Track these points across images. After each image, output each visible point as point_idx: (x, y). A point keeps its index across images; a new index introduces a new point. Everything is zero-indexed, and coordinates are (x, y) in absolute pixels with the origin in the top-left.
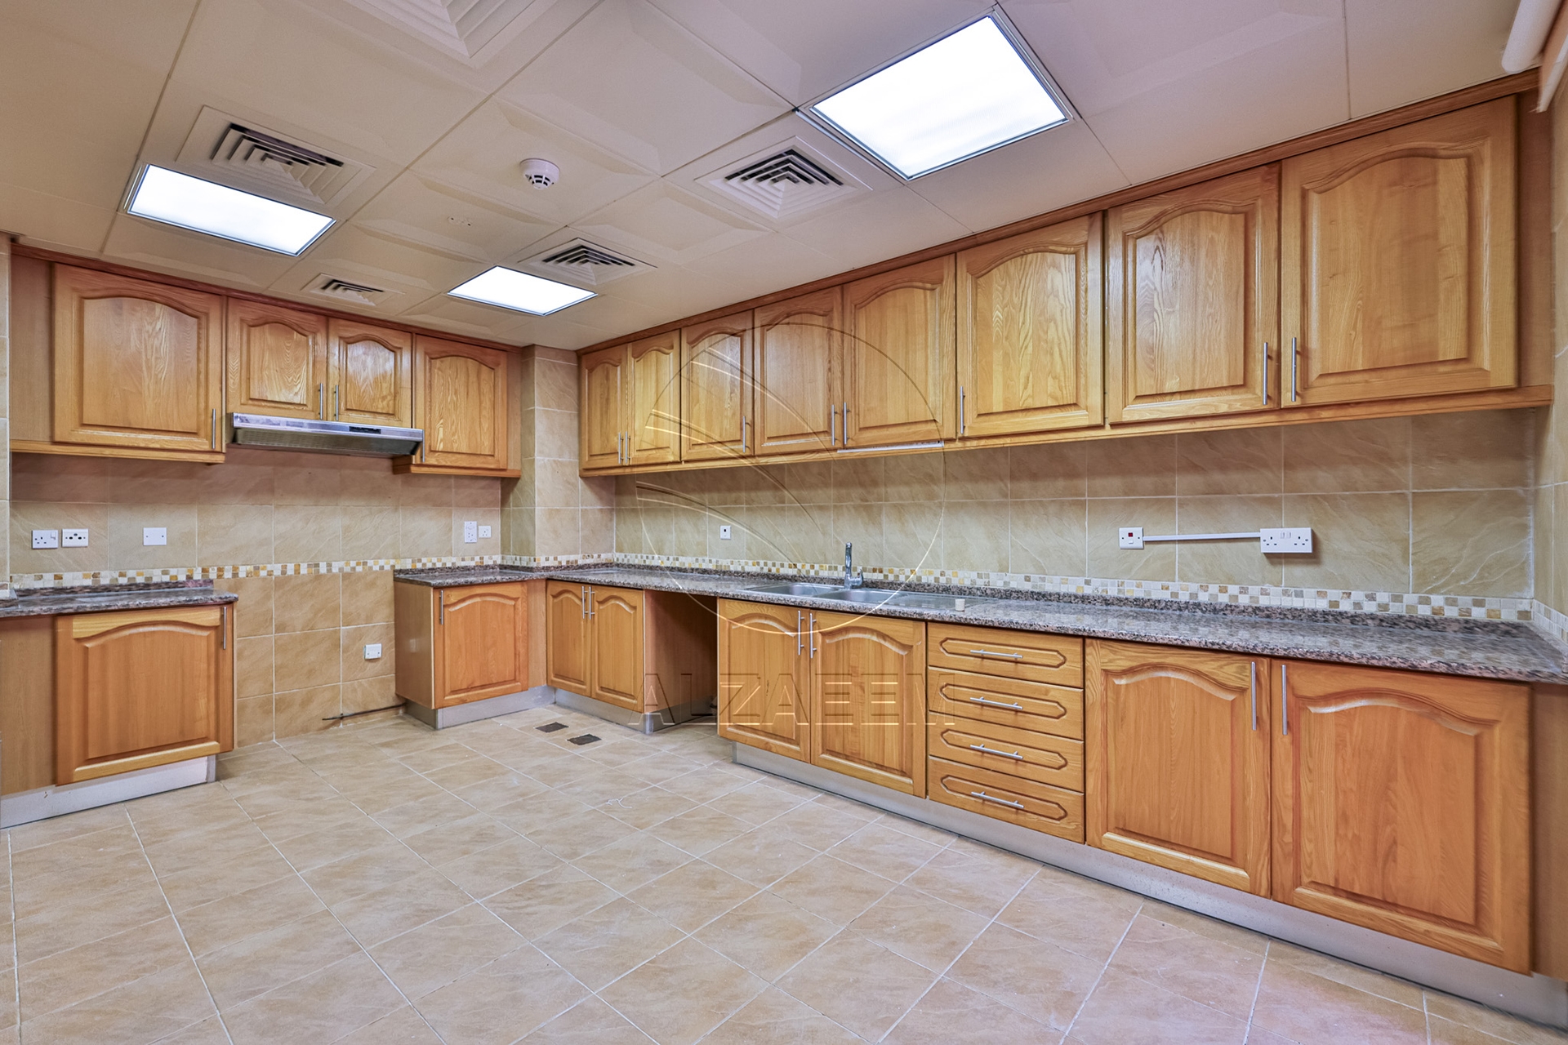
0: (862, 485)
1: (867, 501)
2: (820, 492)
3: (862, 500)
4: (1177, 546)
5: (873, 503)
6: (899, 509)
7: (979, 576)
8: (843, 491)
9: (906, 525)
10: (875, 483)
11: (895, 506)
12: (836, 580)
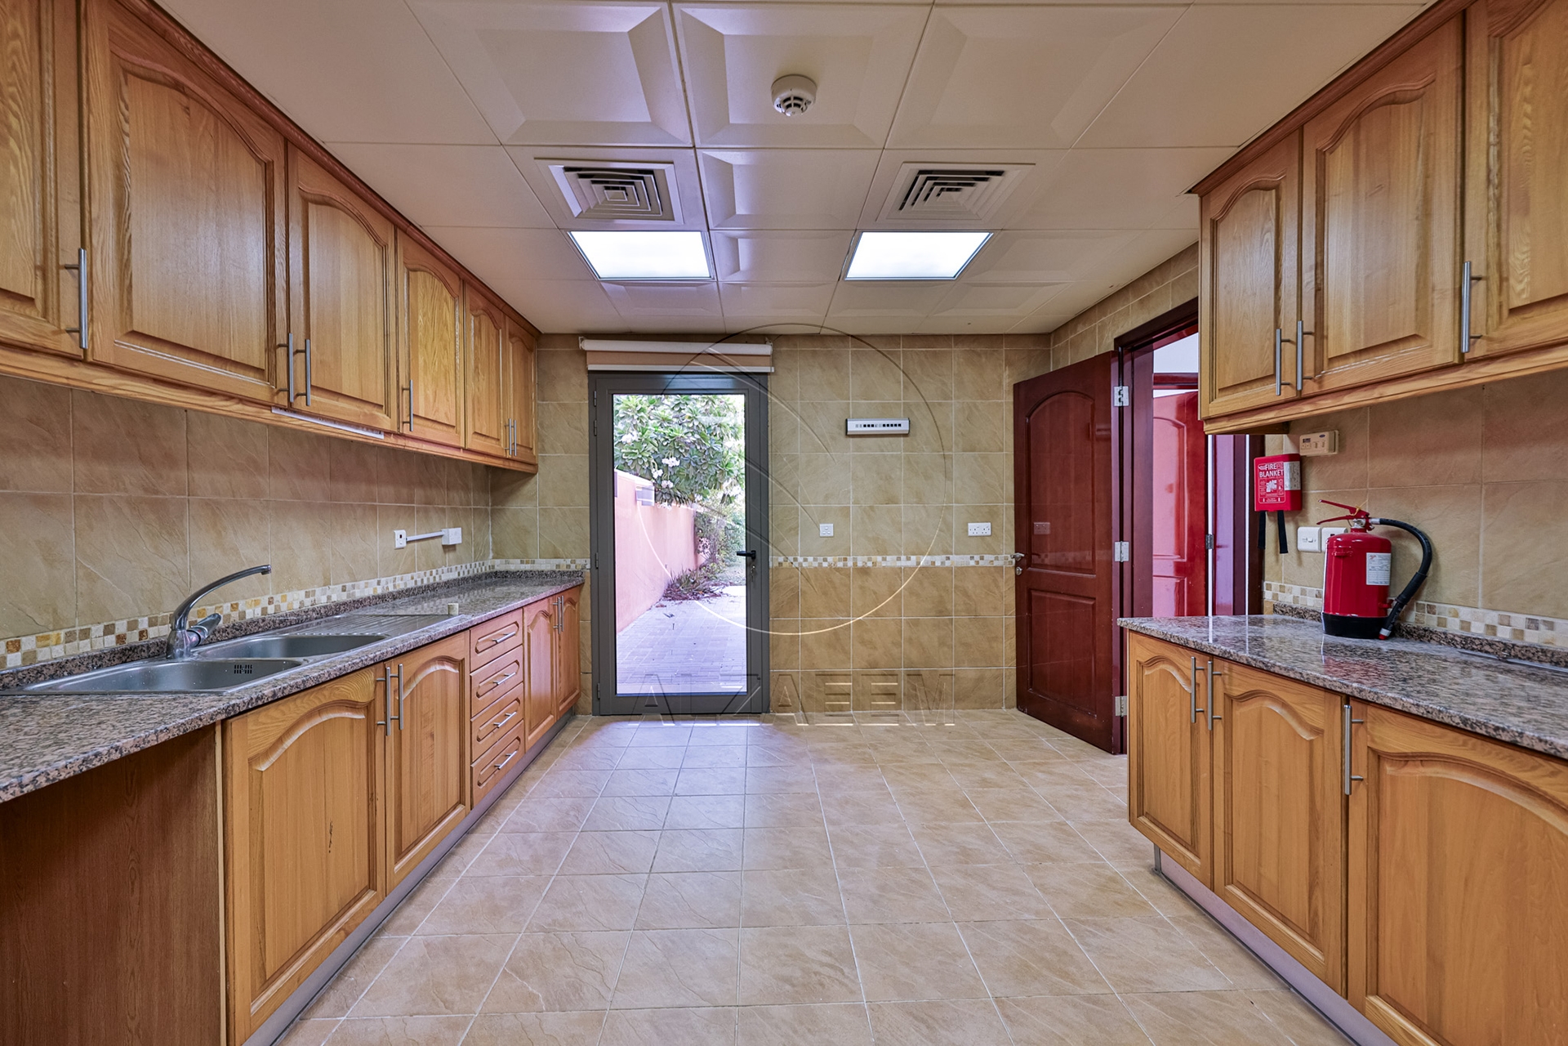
0: (144, 460)
1: (157, 492)
2: (36, 463)
3: (146, 490)
4: (416, 544)
5: (168, 496)
6: (213, 508)
7: (307, 595)
8: (102, 469)
9: (223, 533)
10: (170, 460)
11: (207, 504)
12: (100, 658)
